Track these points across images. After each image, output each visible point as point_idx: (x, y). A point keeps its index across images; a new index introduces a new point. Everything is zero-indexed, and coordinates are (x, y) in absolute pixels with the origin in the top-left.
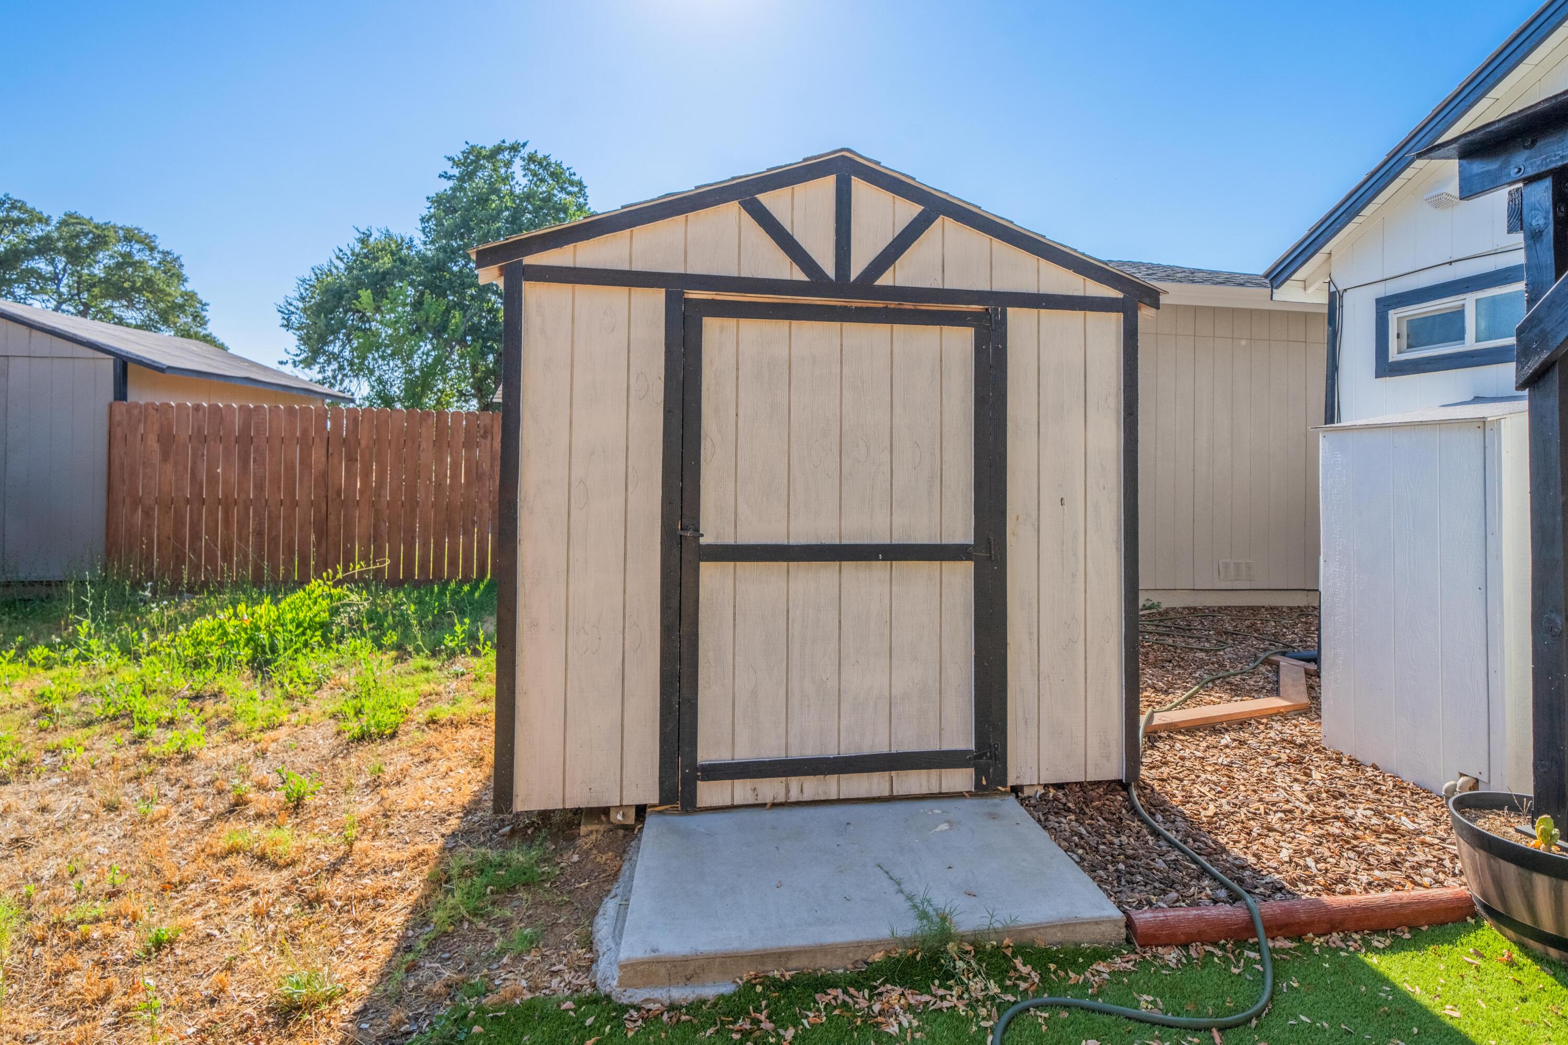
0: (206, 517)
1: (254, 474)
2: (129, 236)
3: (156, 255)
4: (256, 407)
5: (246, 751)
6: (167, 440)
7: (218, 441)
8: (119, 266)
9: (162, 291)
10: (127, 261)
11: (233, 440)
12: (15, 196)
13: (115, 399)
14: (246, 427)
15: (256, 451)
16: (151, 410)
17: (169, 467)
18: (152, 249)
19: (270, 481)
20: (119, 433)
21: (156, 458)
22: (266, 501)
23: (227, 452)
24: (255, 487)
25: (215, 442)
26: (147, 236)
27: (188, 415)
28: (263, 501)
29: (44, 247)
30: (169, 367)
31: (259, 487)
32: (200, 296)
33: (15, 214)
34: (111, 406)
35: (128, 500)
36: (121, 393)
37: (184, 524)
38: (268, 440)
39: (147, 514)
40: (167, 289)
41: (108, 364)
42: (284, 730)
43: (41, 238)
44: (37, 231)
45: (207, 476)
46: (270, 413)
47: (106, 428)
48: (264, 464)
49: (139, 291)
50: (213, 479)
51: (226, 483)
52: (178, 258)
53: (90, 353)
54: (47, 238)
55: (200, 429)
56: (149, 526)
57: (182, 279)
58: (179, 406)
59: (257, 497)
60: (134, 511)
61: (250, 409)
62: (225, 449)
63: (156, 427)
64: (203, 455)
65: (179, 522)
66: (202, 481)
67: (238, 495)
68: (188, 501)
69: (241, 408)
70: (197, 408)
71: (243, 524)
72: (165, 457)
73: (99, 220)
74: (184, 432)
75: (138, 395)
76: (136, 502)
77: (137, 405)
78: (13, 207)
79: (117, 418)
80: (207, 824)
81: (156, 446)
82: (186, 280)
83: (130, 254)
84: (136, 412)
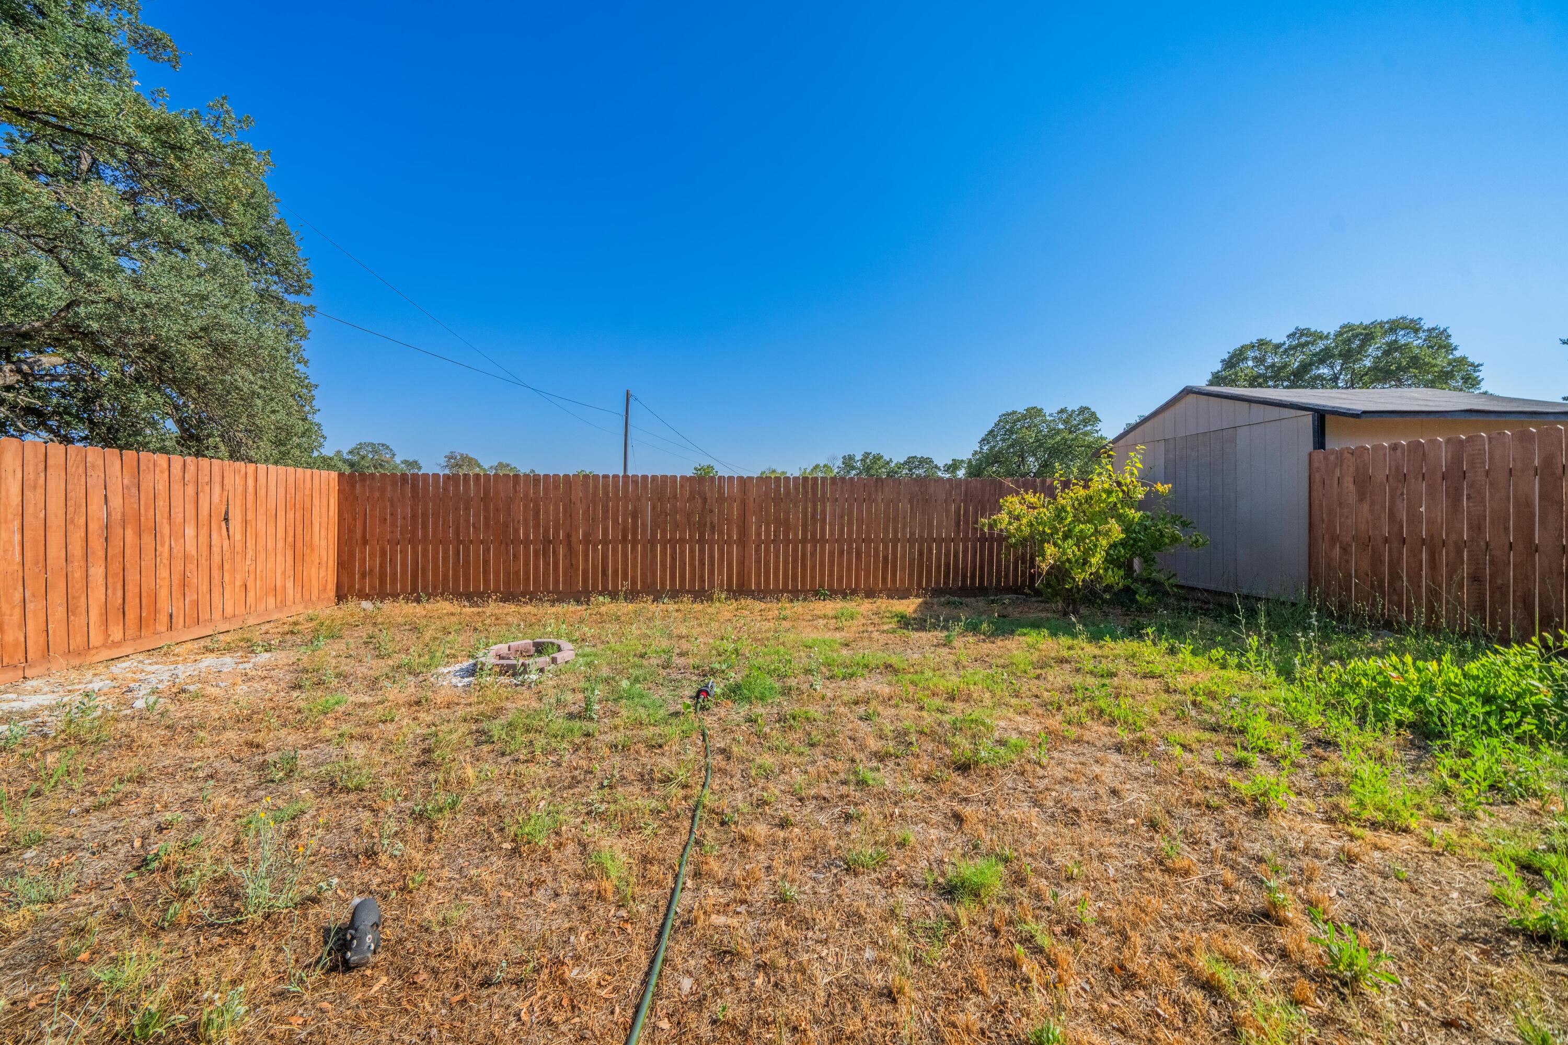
0: (1408, 557)
1: (1469, 512)
2: (1394, 326)
3: (1421, 334)
4: (1469, 439)
5: (1333, 842)
6: (1363, 482)
7: (1420, 479)
8: (1387, 353)
9: (1426, 364)
10: (1392, 348)
11: (1439, 476)
12: (1302, 327)
13: (1315, 448)
14: (1456, 460)
15: (1470, 486)
16: (1346, 454)
17: (1365, 507)
18: (1416, 331)
19: (1492, 522)
20: (1317, 477)
21: (1352, 499)
22: (1487, 544)
23: (1432, 491)
24: (1470, 527)
25: (1416, 479)
26: (1412, 321)
27: (1385, 455)
28: (1482, 544)
29: (1324, 357)
30: (1365, 412)
31: (1477, 527)
32: (1471, 360)
33: (1303, 340)
34: (1310, 455)
35: (1326, 537)
36: (1320, 442)
37: (1382, 562)
38: (1487, 473)
39: (1345, 550)
40: (1434, 362)
41: (1308, 420)
42: (1405, 843)
43: (1321, 351)
44: (1321, 345)
45: (1408, 514)
46: (1490, 442)
47: (1307, 474)
48: (1483, 500)
49: (1405, 370)
50: (1414, 517)
51: (1430, 522)
52: (1445, 330)
53: (1293, 412)
54: (1327, 349)
55: (1398, 468)
56: (1347, 561)
57: (1450, 348)
58: (1375, 448)
59: (1472, 539)
60: (1332, 546)
61: (1461, 441)
62: (1429, 487)
63: (1352, 469)
64: (1402, 494)
65: (1376, 561)
66: (1401, 520)
67: (1447, 536)
68: (1386, 540)
69: (1448, 441)
70: (1394, 447)
71: (1453, 568)
72: (1361, 497)
73: (1366, 322)
74: (1380, 473)
75: (1333, 443)
76: (1334, 539)
77: (1333, 451)
78: (1302, 335)
79: (1316, 465)
80: (1220, 915)
81: (1352, 487)
82: (1455, 349)
83: (1396, 341)
84: (1332, 458)
